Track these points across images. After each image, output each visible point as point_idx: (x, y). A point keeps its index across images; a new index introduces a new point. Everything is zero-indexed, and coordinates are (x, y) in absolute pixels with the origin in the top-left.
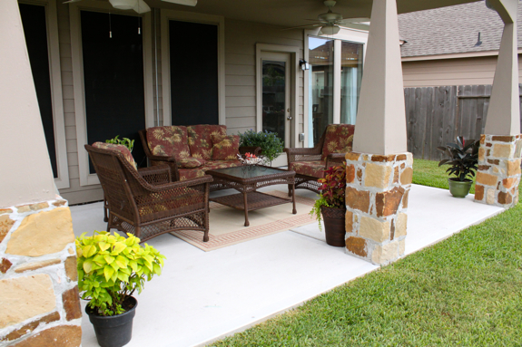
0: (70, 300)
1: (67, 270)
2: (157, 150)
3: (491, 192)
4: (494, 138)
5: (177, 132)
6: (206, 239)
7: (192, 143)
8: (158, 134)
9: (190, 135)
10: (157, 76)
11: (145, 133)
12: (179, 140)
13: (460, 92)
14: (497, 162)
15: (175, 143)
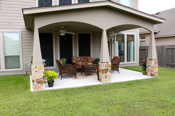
0: (44, 77)
1: (43, 73)
2: (74, 61)
3: (149, 73)
4: (149, 60)
5: (79, 58)
6: (76, 78)
7: (83, 60)
8: (74, 58)
9: (82, 58)
10: (76, 46)
11: (72, 58)
12: (79, 59)
13: (167, 47)
14: (150, 66)
15: (79, 60)
